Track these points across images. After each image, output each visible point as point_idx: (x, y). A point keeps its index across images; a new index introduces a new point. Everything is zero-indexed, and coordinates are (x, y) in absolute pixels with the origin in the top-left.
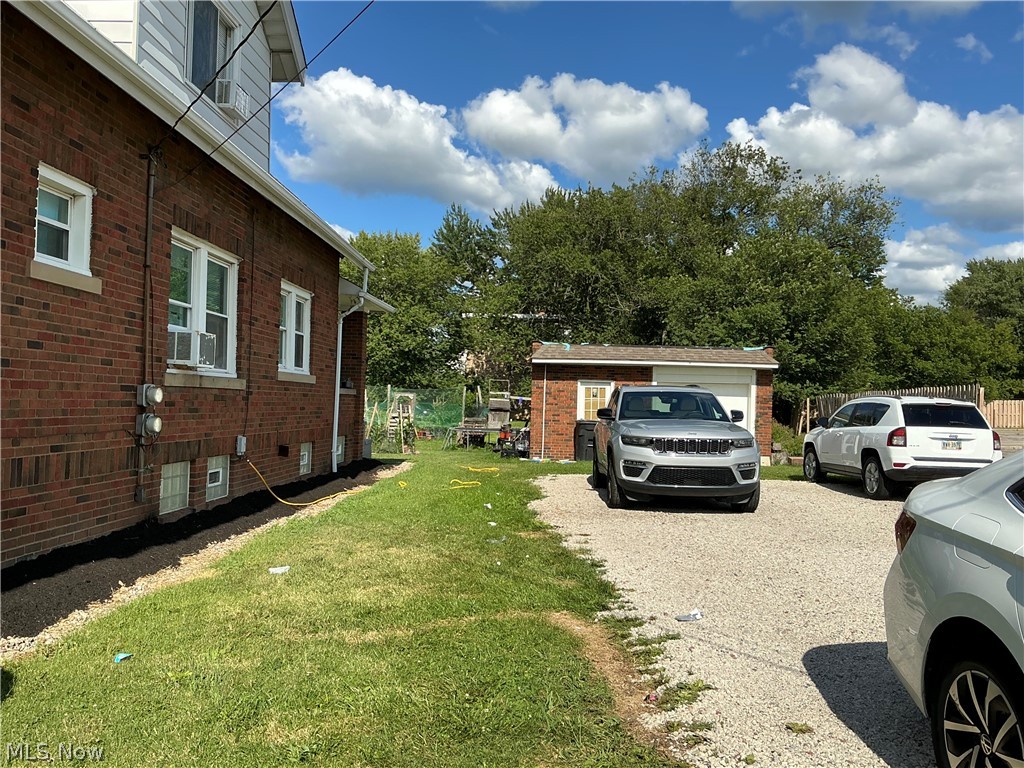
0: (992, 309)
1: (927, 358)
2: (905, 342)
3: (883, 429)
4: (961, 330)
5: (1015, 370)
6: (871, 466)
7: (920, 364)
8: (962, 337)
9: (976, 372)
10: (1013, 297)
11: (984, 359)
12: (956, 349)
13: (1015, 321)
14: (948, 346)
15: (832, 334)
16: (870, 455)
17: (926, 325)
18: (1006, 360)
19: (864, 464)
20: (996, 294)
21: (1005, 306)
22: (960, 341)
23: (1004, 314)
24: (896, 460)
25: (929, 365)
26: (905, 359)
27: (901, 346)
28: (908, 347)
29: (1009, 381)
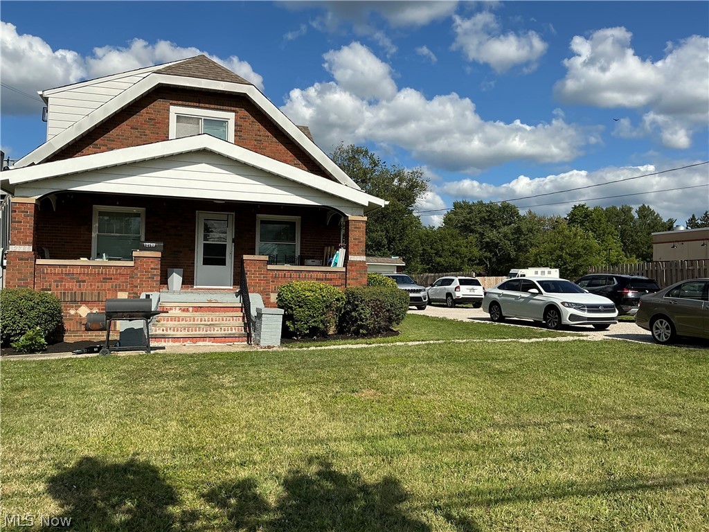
0: (466, 229)
1: (441, 256)
2: (431, 248)
3: (452, 287)
4: (456, 242)
5: (478, 261)
6: (449, 298)
7: (438, 259)
8: (457, 246)
9: (462, 263)
10: (477, 222)
11: (466, 257)
12: (454, 252)
13: (477, 235)
14: (450, 251)
15: (406, 246)
16: (449, 294)
17: (440, 240)
18: (473, 256)
19: (447, 298)
20: (468, 220)
21: (473, 227)
22: (455, 248)
23: (472, 231)
24: (457, 295)
25: (442, 260)
26: (431, 257)
27: (430, 250)
28: (433, 251)
29: (475, 267)
